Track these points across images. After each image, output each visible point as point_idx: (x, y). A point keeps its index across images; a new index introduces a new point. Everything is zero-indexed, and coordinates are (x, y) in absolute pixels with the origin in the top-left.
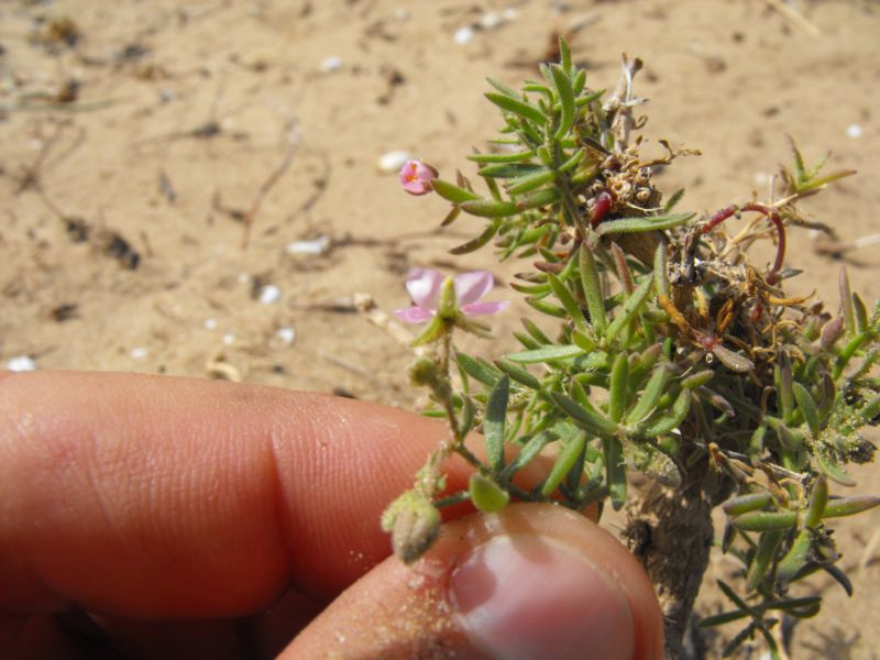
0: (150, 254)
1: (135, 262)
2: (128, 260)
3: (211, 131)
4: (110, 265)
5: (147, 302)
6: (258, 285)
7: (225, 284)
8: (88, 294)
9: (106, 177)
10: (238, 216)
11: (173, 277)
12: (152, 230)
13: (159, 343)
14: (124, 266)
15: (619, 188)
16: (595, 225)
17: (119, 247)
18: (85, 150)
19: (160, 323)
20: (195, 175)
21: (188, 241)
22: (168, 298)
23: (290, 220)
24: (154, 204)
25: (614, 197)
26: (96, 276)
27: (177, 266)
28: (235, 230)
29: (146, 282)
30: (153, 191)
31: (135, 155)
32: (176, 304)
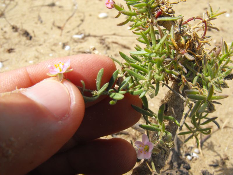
0: (35, 36)
1: (31, 38)
2: (29, 37)
3: (53, 5)
4: (24, 39)
5: (34, 49)
6: (64, 45)
7: (55, 45)
8: (17, 46)
9: (23, 15)
10: (59, 28)
11: (41, 43)
12: (35, 30)
13: (37, 60)
14: (28, 39)
15: (164, 9)
16: (156, 18)
17: (26, 34)
18: (17, 8)
19: (37, 54)
20: (48, 16)
21: (45, 33)
22: (40, 48)
23: (73, 29)
24: (36, 23)
25: (162, 11)
26: (20, 41)
27: (42, 40)
28: (59, 31)
29: (34, 44)
30: (36, 20)
31: (32, 10)
32: (41, 49)
